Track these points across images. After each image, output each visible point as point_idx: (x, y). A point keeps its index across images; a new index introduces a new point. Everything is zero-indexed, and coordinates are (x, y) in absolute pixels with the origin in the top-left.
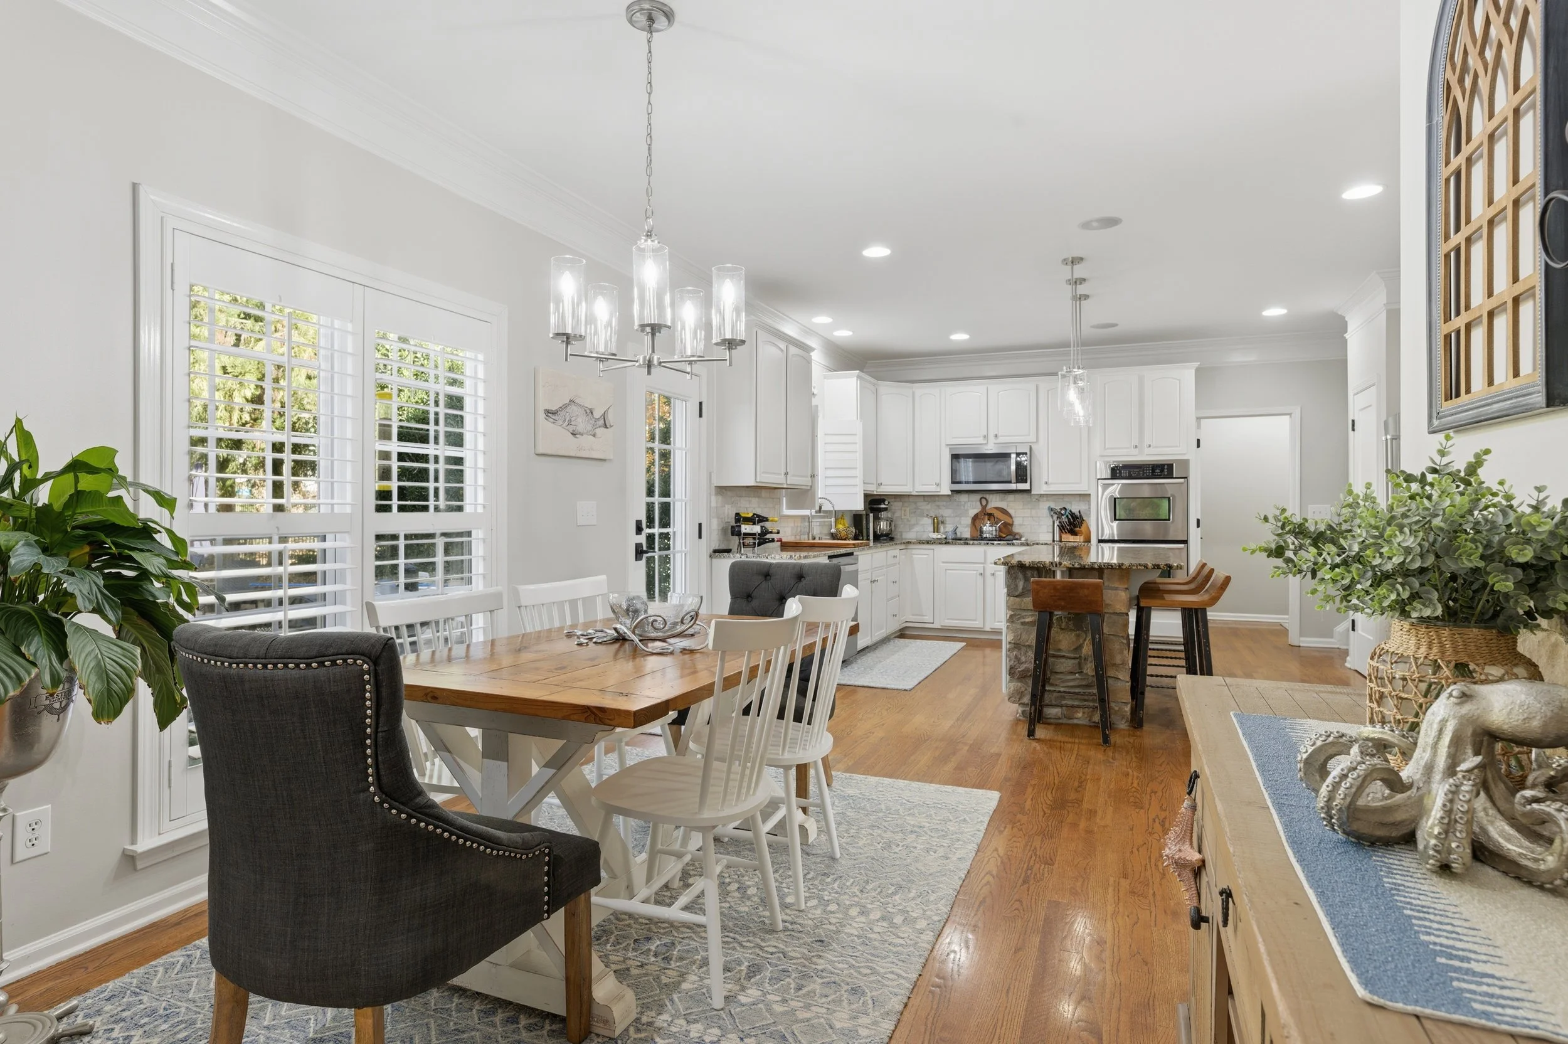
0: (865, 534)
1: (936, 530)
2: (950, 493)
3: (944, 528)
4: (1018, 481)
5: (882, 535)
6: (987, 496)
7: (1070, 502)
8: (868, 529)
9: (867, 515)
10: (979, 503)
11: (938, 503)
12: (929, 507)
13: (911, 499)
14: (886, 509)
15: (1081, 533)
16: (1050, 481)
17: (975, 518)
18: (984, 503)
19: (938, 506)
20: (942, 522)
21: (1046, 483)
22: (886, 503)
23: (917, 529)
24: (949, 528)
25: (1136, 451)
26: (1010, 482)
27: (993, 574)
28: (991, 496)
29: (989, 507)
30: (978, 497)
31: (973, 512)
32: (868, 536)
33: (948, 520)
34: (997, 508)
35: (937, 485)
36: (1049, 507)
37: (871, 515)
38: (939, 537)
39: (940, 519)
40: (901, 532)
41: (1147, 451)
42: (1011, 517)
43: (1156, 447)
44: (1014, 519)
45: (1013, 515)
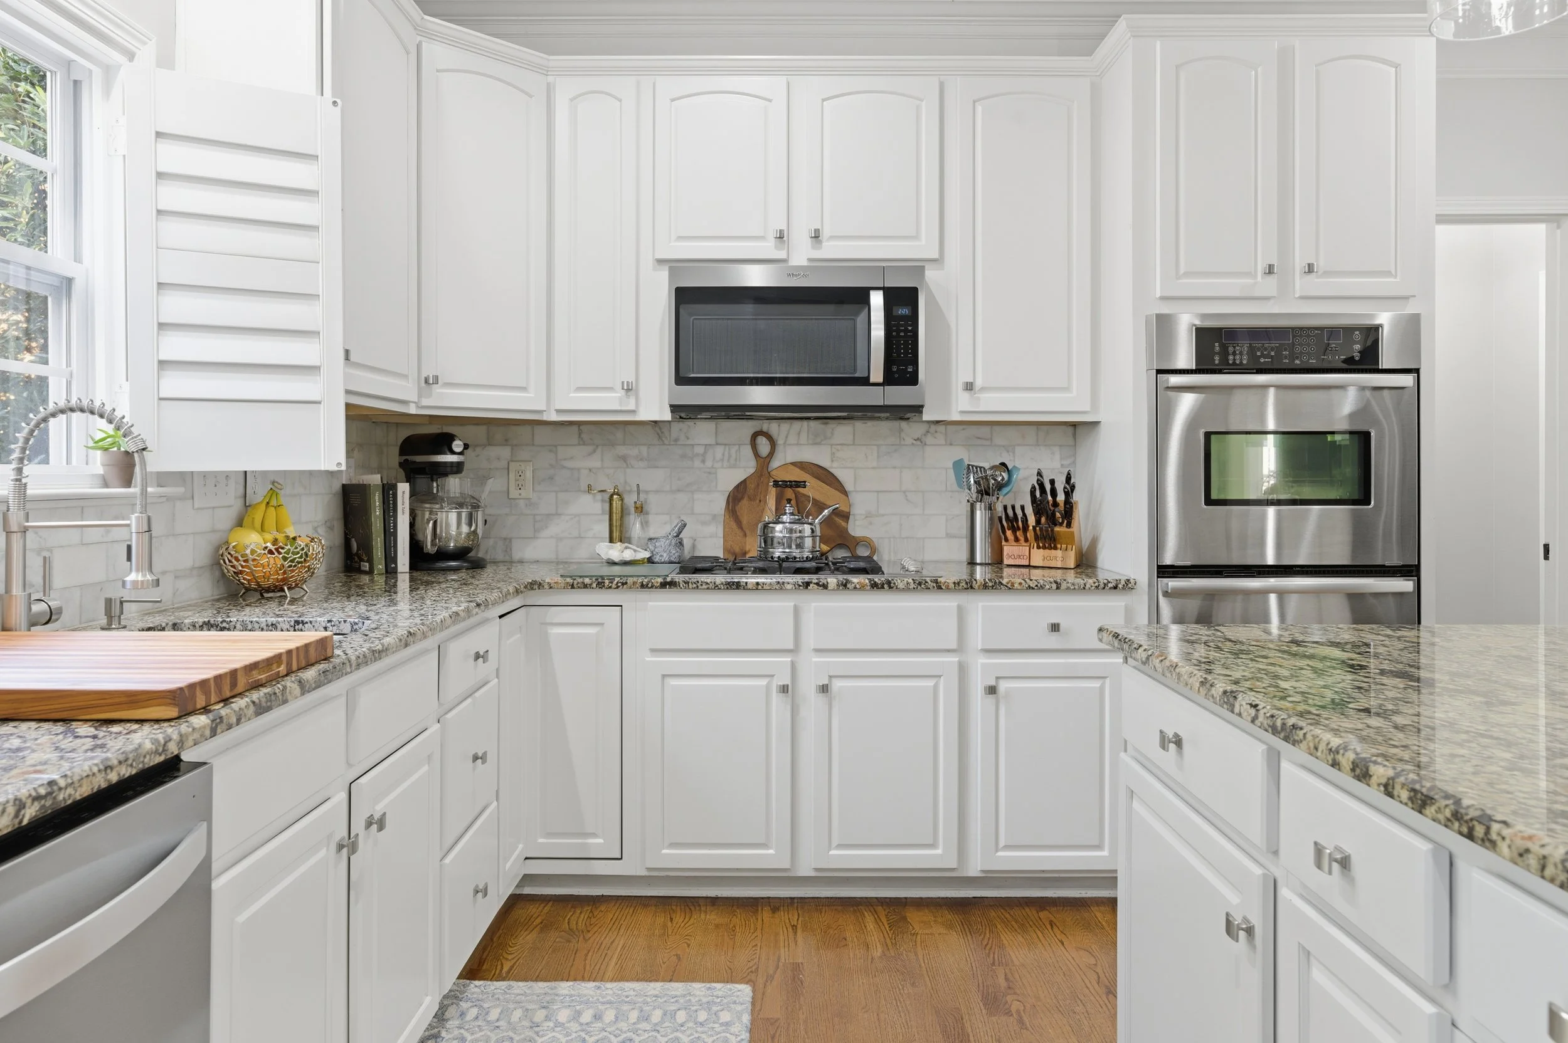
0: (378, 552)
1: (618, 534)
2: (667, 416)
3: (645, 525)
4: (890, 379)
5: (443, 555)
6: (773, 428)
7: (1010, 449)
8: (390, 535)
9: (388, 491)
10: (748, 451)
11: (622, 450)
12: (595, 462)
13: (541, 433)
14: (457, 468)
15: (1070, 539)
16: (979, 383)
17: (737, 495)
18: (764, 446)
19: (624, 458)
20: (640, 509)
21: (969, 387)
22: (457, 446)
23: (555, 528)
24: (660, 526)
25: (1269, 286)
26: (865, 381)
27: (824, 689)
28: (785, 426)
29: (775, 463)
30: (745, 429)
31: (731, 478)
32: (390, 558)
33: (654, 503)
34: (801, 465)
35: (629, 389)
36: (957, 464)
37: (404, 488)
38: (628, 555)
39: (630, 500)
40: (508, 541)
41: (1301, 285)
42: (845, 493)
43: (1327, 274)
44: (855, 498)
45: (849, 487)
